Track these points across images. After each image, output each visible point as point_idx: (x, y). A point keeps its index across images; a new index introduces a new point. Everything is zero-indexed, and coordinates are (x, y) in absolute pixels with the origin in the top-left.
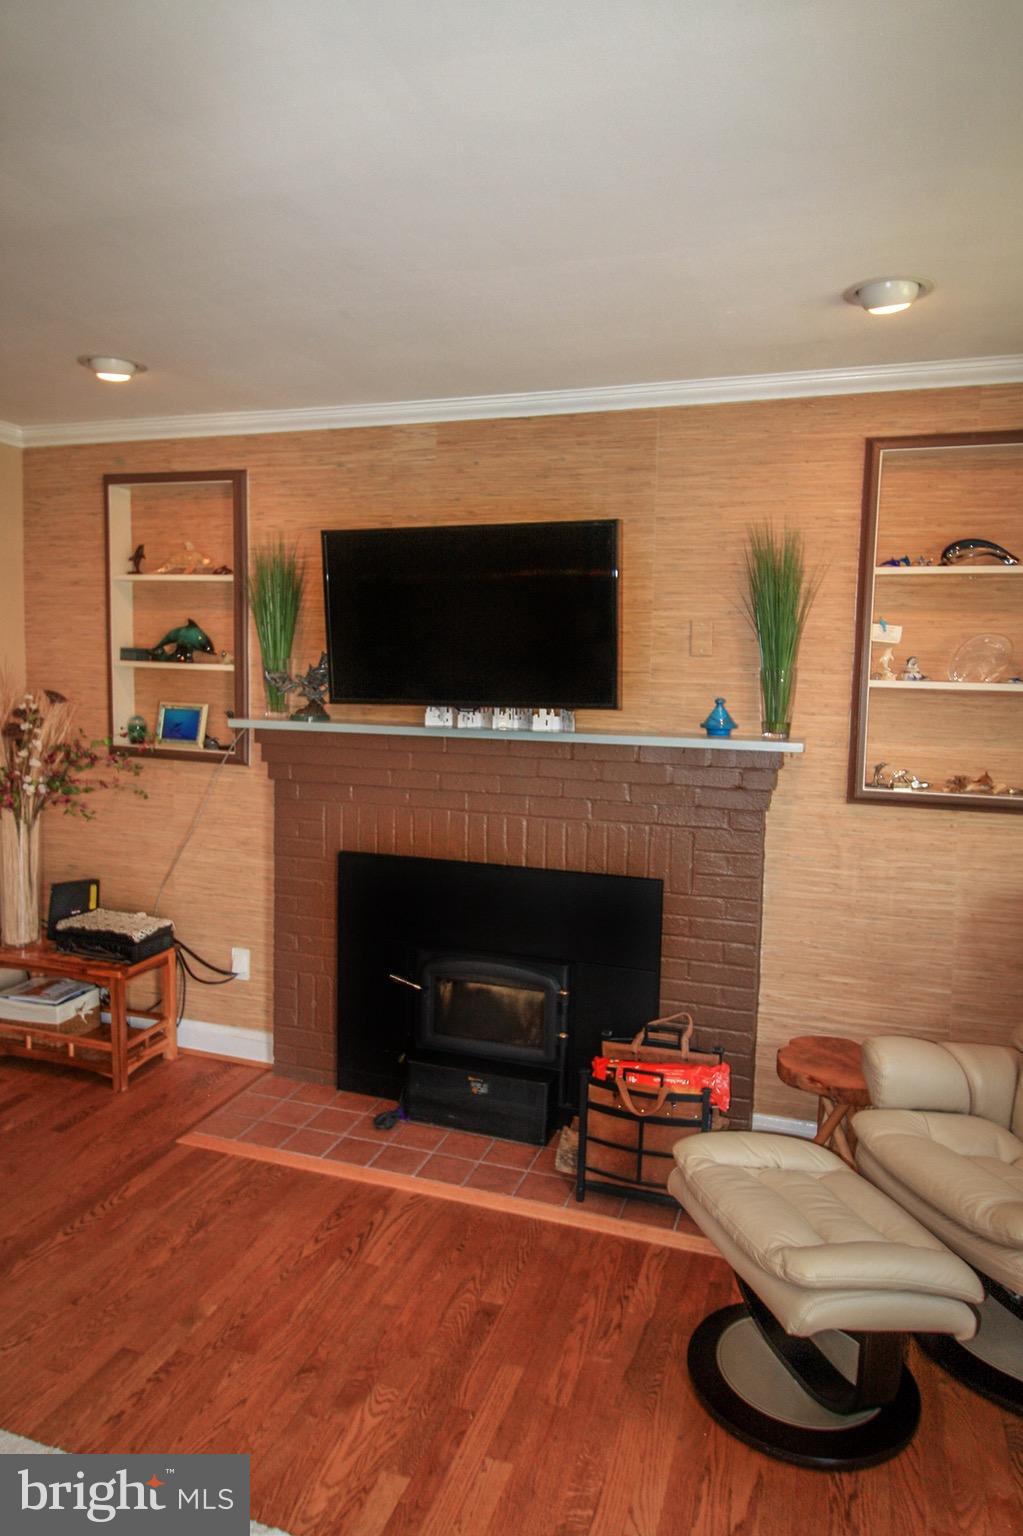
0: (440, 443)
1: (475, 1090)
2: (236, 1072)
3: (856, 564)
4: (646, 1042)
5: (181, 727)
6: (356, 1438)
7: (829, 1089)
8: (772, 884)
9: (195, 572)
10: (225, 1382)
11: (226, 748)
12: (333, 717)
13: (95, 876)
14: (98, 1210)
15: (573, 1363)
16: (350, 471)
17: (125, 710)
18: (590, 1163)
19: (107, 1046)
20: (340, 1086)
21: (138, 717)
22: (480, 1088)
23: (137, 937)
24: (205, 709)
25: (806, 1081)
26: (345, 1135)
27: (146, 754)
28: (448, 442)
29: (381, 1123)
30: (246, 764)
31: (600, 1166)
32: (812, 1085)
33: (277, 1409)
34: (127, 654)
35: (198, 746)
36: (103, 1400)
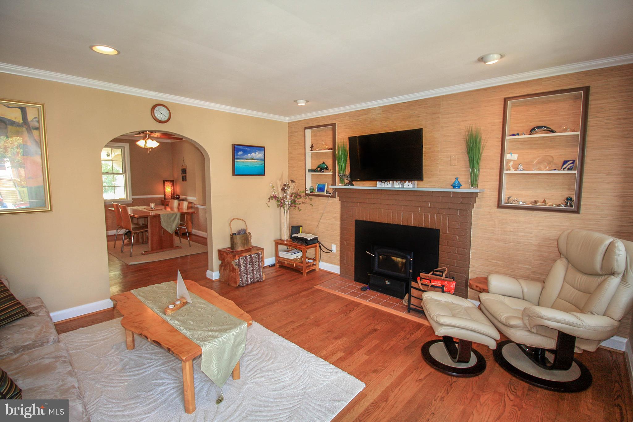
0: (383, 111)
1: (386, 283)
2: (332, 275)
3: (500, 136)
4: (433, 274)
5: (321, 189)
6: (335, 345)
7: (481, 289)
8: (474, 232)
9: (325, 150)
10: (311, 330)
11: (330, 194)
12: (355, 185)
13: (301, 225)
14: (294, 297)
15: (392, 343)
16: (360, 121)
17: (309, 185)
18: (411, 303)
19: (302, 265)
20: (355, 281)
21: (312, 187)
22: (388, 283)
23: (309, 239)
24: (327, 184)
25: (475, 287)
26: (353, 291)
27: (313, 195)
28: (385, 111)
29: (362, 289)
30: (335, 198)
31: (414, 304)
32: (476, 288)
33: (321, 337)
34: (309, 171)
35: (325, 193)
36: (286, 328)
